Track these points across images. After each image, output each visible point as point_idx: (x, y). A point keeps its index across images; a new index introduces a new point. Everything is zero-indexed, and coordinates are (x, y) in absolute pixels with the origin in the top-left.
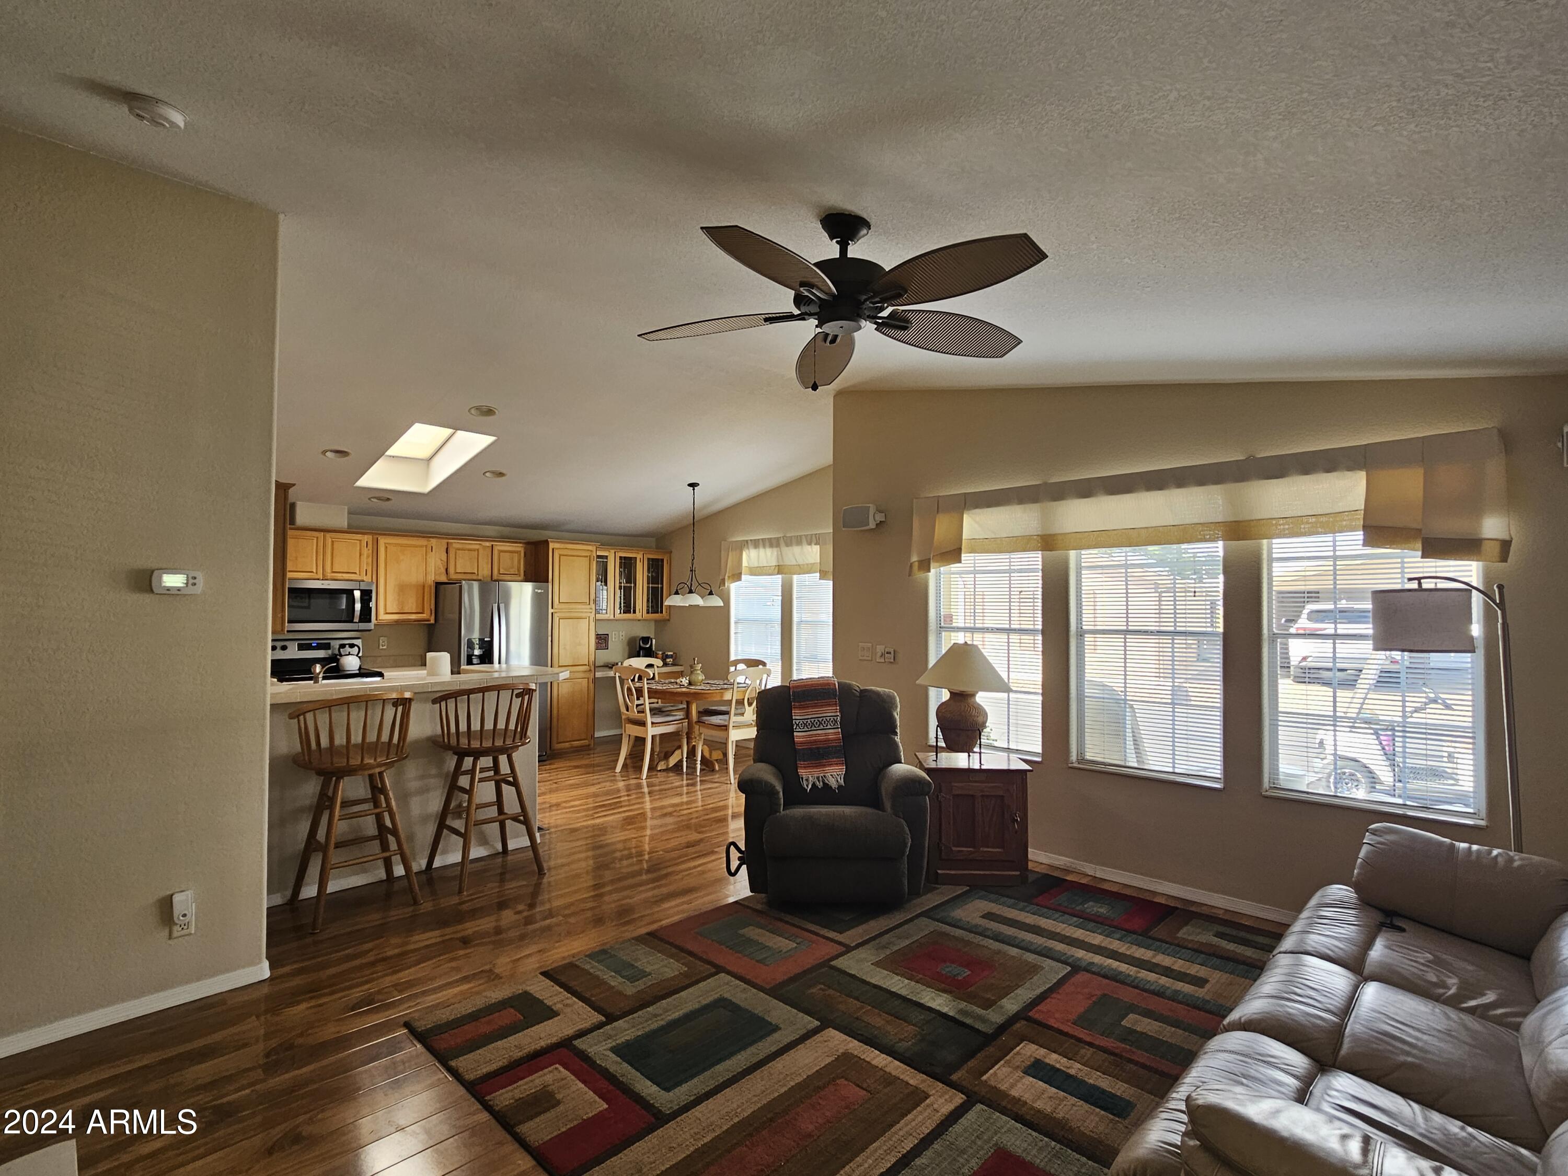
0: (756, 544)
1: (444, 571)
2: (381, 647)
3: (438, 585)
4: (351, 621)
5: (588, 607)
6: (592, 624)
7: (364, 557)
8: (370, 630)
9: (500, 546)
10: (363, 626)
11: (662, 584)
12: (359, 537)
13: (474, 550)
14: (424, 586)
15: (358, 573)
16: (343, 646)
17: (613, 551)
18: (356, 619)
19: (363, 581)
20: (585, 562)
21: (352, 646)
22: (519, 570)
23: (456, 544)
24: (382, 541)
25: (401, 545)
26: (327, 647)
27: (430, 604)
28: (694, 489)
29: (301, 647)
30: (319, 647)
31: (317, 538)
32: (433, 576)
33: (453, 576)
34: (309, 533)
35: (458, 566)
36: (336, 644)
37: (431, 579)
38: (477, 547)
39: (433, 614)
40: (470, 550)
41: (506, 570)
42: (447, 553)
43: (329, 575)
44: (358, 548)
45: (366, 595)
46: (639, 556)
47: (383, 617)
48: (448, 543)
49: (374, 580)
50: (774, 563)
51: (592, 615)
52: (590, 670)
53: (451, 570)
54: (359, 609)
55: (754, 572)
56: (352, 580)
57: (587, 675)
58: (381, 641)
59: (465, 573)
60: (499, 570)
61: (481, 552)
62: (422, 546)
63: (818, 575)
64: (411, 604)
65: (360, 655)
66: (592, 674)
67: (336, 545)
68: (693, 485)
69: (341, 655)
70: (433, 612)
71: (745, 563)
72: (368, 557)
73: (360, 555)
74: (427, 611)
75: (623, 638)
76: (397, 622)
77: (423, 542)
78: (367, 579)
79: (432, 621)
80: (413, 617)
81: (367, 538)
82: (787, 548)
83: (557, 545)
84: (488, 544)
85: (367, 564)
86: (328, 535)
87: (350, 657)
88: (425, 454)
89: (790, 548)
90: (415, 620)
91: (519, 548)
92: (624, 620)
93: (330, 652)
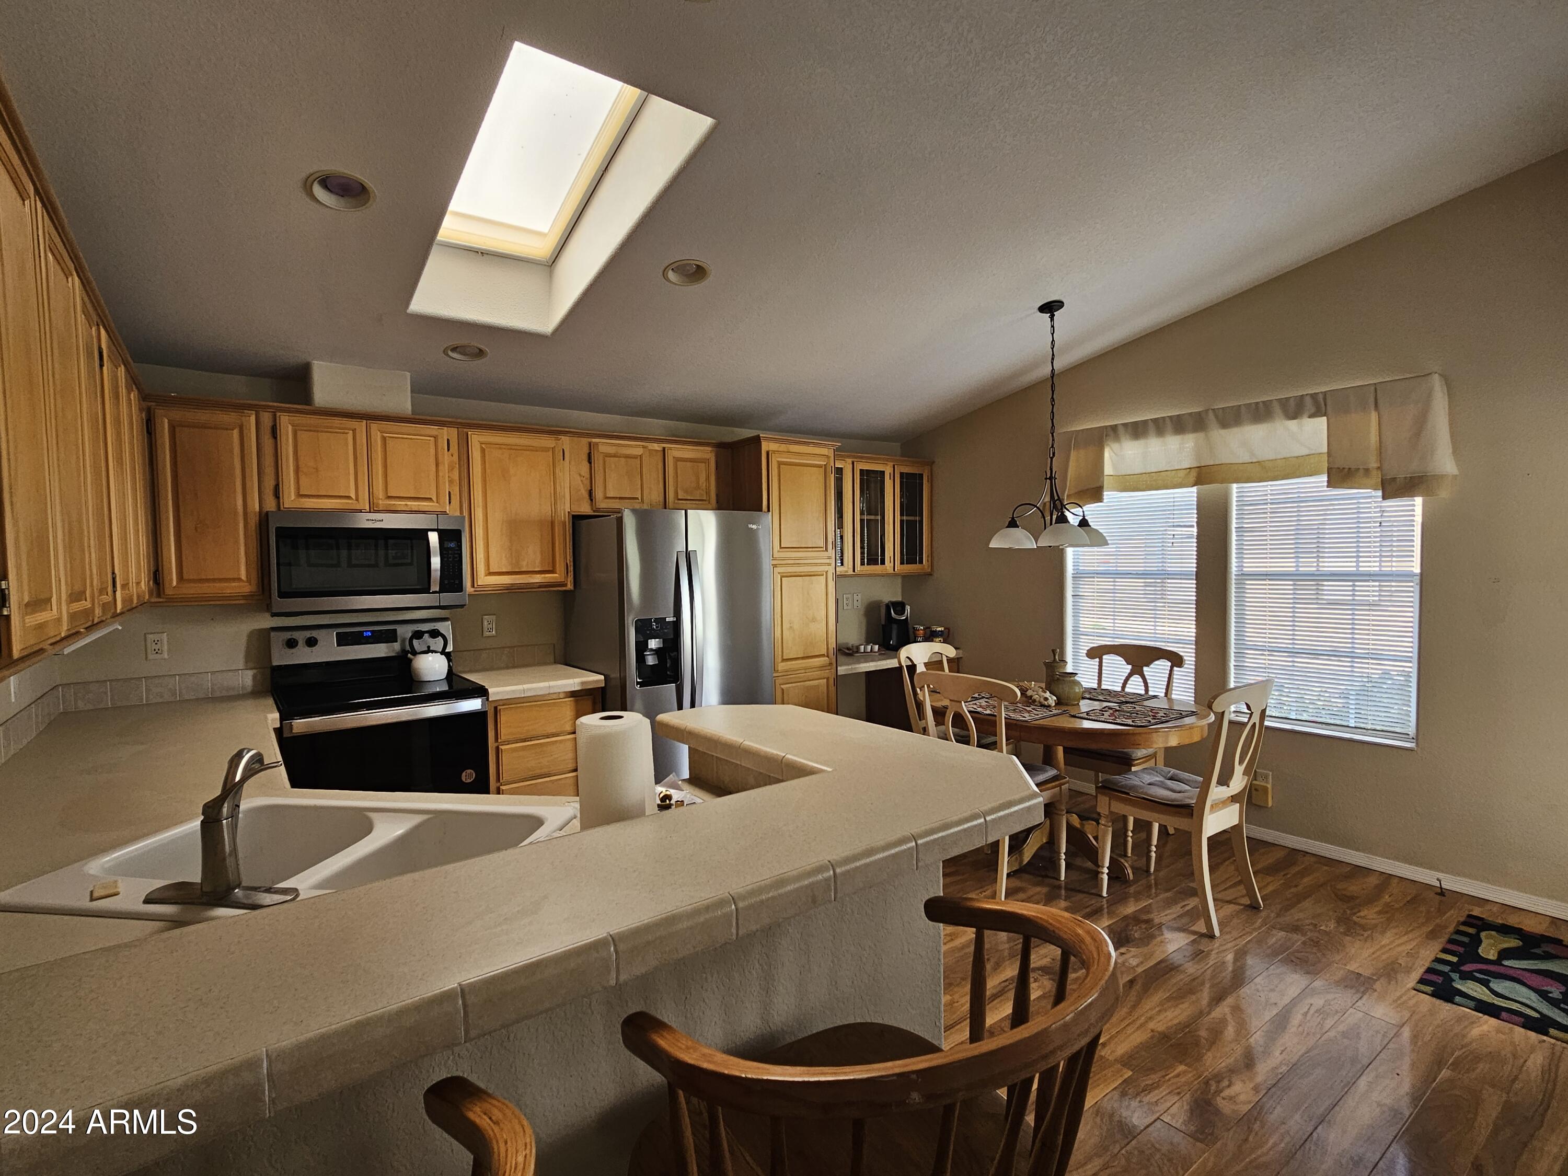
0: (1138, 430)
1: (586, 495)
2: (486, 634)
3: (577, 519)
4: (426, 590)
5: (826, 554)
6: (831, 584)
7: (444, 469)
8: (462, 606)
9: (677, 451)
10: (448, 598)
11: (921, 516)
12: (434, 429)
13: (635, 457)
14: (552, 523)
15: (434, 499)
16: (418, 635)
17: (850, 461)
18: (435, 587)
19: (444, 513)
20: (818, 474)
21: (435, 634)
22: (708, 493)
23: (605, 446)
24: (476, 439)
25: (510, 447)
26: (389, 637)
27: (564, 556)
28: (1052, 318)
29: (343, 640)
30: (377, 638)
31: (354, 430)
32: (568, 505)
33: (603, 505)
34: (337, 421)
35: (610, 486)
36: (405, 632)
37: (565, 508)
38: (639, 451)
39: (571, 574)
40: (627, 457)
41: (686, 492)
42: (590, 463)
43: (382, 503)
44: (432, 451)
45: (451, 538)
46: (888, 471)
47: (484, 580)
48: (590, 444)
49: (466, 514)
50: (1187, 462)
51: (831, 570)
52: (831, 664)
53: (599, 494)
54: (439, 566)
55: (1130, 483)
56: (424, 512)
57: (826, 673)
58: (486, 623)
59: (620, 498)
60: (676, 493)
61: (645, 459)
62: (545, 450)
63: (1325, 478)
64: (533, 557)
65: (450, 648)
66: (834, 671)
67: (390, 443)
68: (1050, 308)
69: (415, 653)
70: (571, 569)
71: (1108, 469)
72: (451, 469)
73: (437, 465)
74: (561, 567)
75: (859, 604)
76: (511, 590)
77: (547, 442)
78: (453, 510)
79: (570, 586)
80: (537, 579)
81: (447, 433)
82: (1223, 432)
83: (773, 446)
84: (657, 447)
85: (451, 482)
86: (375, 426)
87: (430, 657)
88: (541, 249)
89: (1235, 430)
90: (541, 585)
91: (707, 453)
92: (870, 575)
93: (397, 646)
